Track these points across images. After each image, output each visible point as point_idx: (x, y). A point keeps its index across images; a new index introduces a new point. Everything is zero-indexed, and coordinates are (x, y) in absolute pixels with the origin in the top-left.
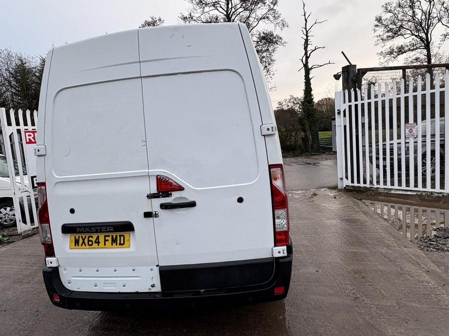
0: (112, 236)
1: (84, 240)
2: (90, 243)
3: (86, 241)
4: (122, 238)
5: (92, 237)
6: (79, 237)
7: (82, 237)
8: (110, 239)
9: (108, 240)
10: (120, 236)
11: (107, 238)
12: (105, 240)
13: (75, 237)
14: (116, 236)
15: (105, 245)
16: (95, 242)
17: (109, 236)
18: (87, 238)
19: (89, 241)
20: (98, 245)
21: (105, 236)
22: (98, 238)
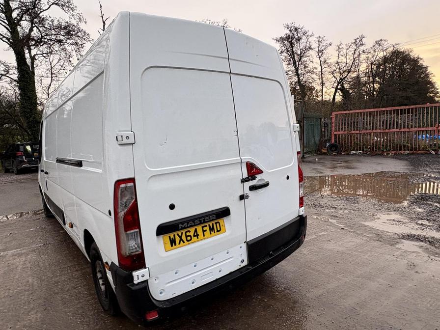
0: (209, 225)
1: (180, 237)
2: (189, 238)
3: (184, 238)
4: (218, 224)
5: (189, 231)
6: (174, 235)
7: (178, 235)
8: (207, 228)
9: (206, 231)
10: (216, 223)
11: (205, 229)
12: (204, 231)
13: (170, 237)
14: (213, 224)
15: (204, 236)
16: (194, 236)
17: (206, 226)
18: (184, 235)
19: (187, 237)
20: (198, 238)
21: (203, 227)
22: (196, 231)
